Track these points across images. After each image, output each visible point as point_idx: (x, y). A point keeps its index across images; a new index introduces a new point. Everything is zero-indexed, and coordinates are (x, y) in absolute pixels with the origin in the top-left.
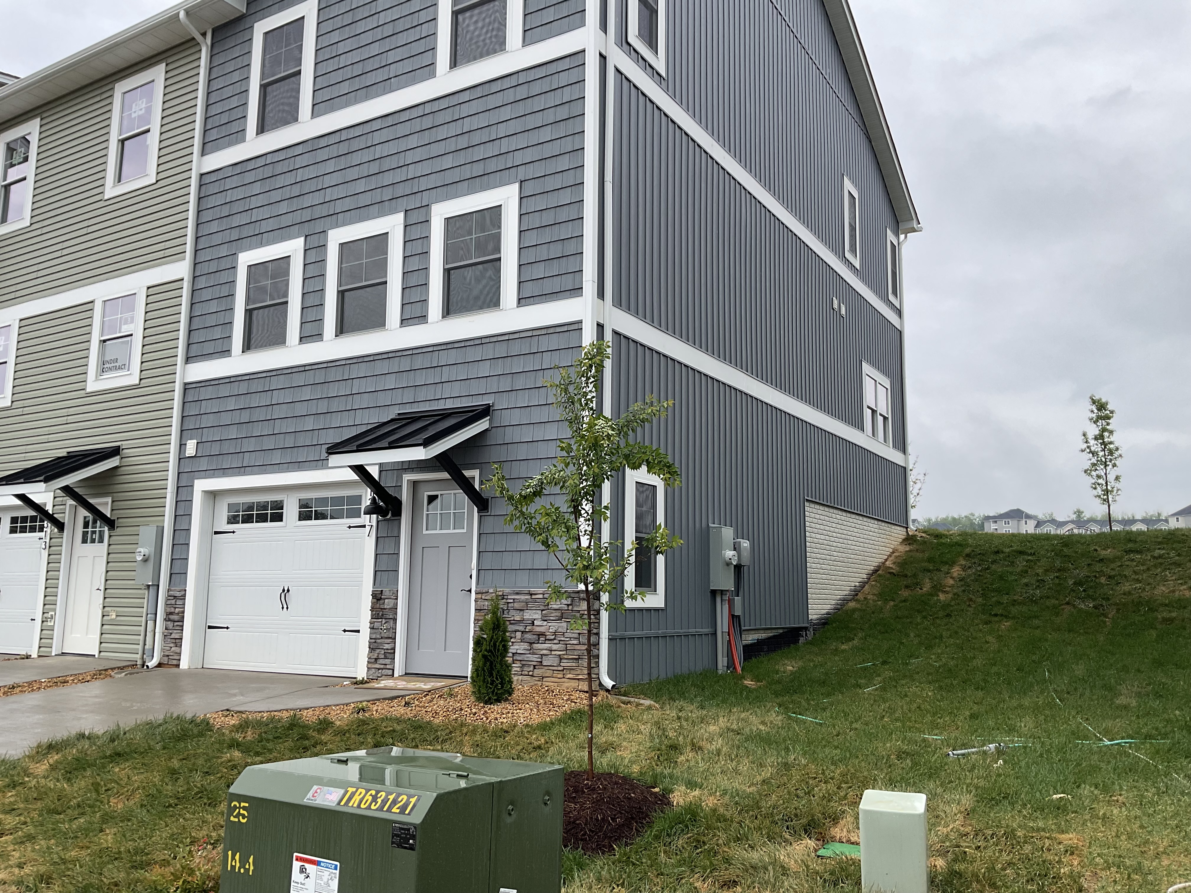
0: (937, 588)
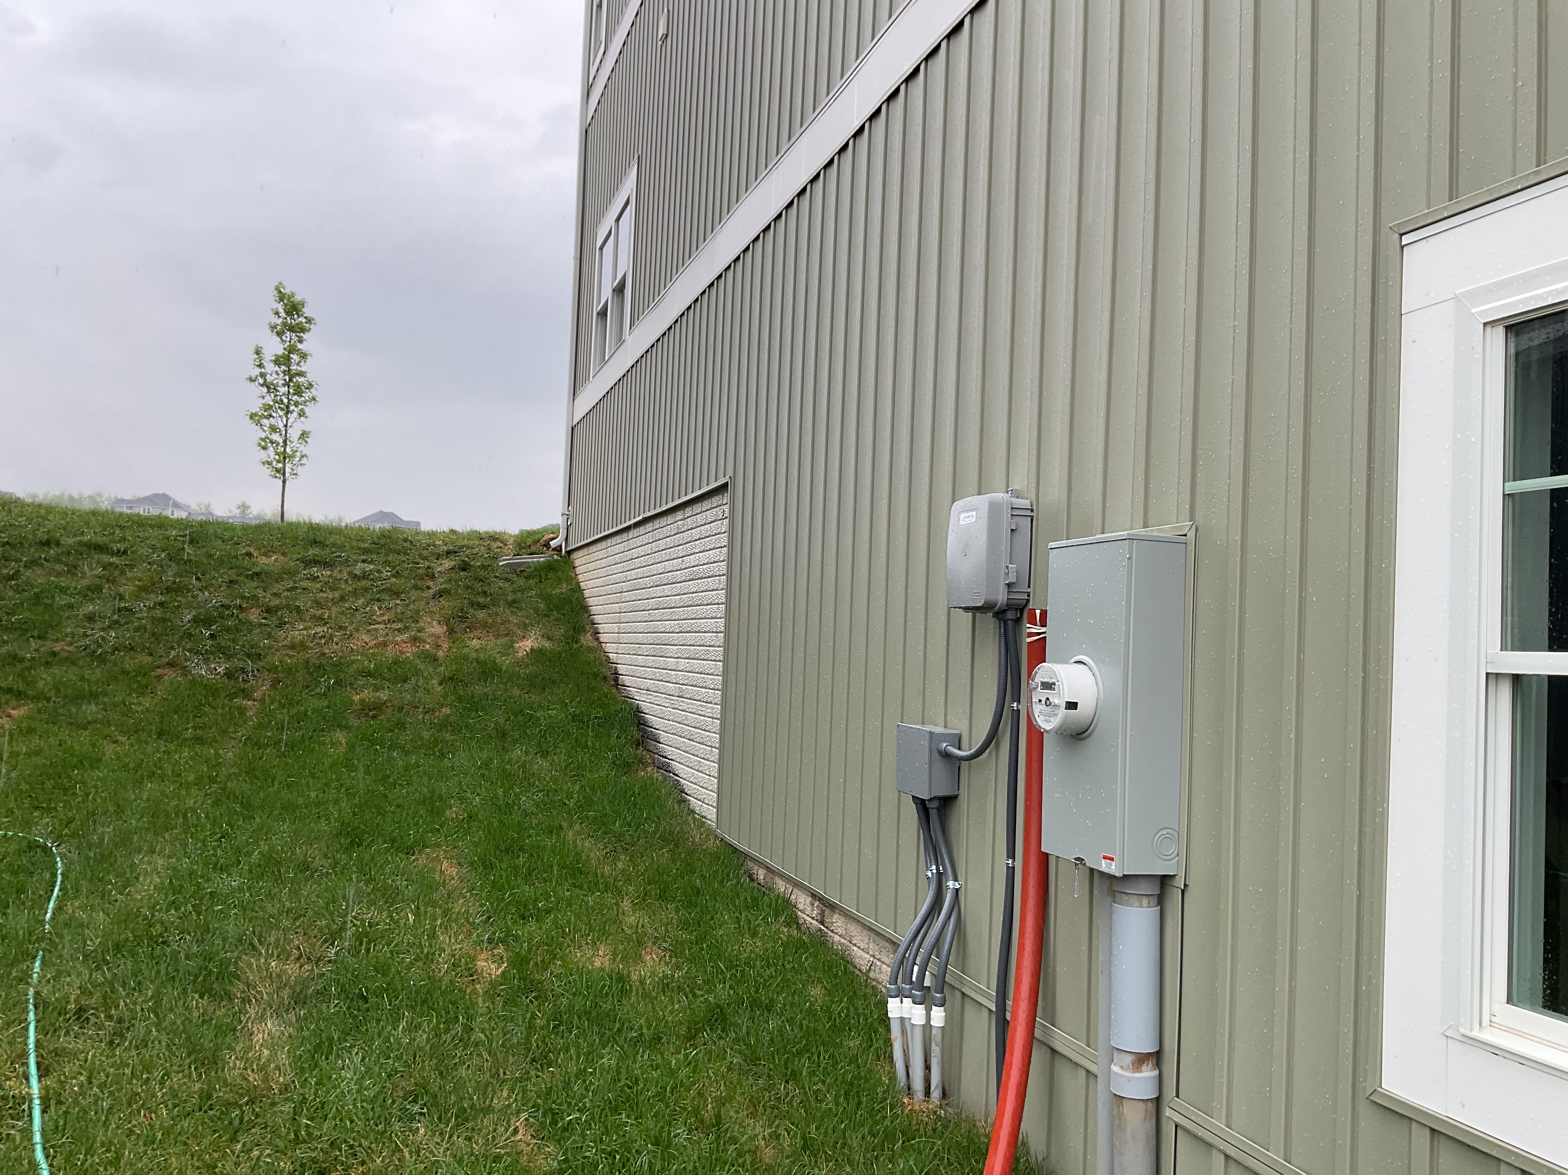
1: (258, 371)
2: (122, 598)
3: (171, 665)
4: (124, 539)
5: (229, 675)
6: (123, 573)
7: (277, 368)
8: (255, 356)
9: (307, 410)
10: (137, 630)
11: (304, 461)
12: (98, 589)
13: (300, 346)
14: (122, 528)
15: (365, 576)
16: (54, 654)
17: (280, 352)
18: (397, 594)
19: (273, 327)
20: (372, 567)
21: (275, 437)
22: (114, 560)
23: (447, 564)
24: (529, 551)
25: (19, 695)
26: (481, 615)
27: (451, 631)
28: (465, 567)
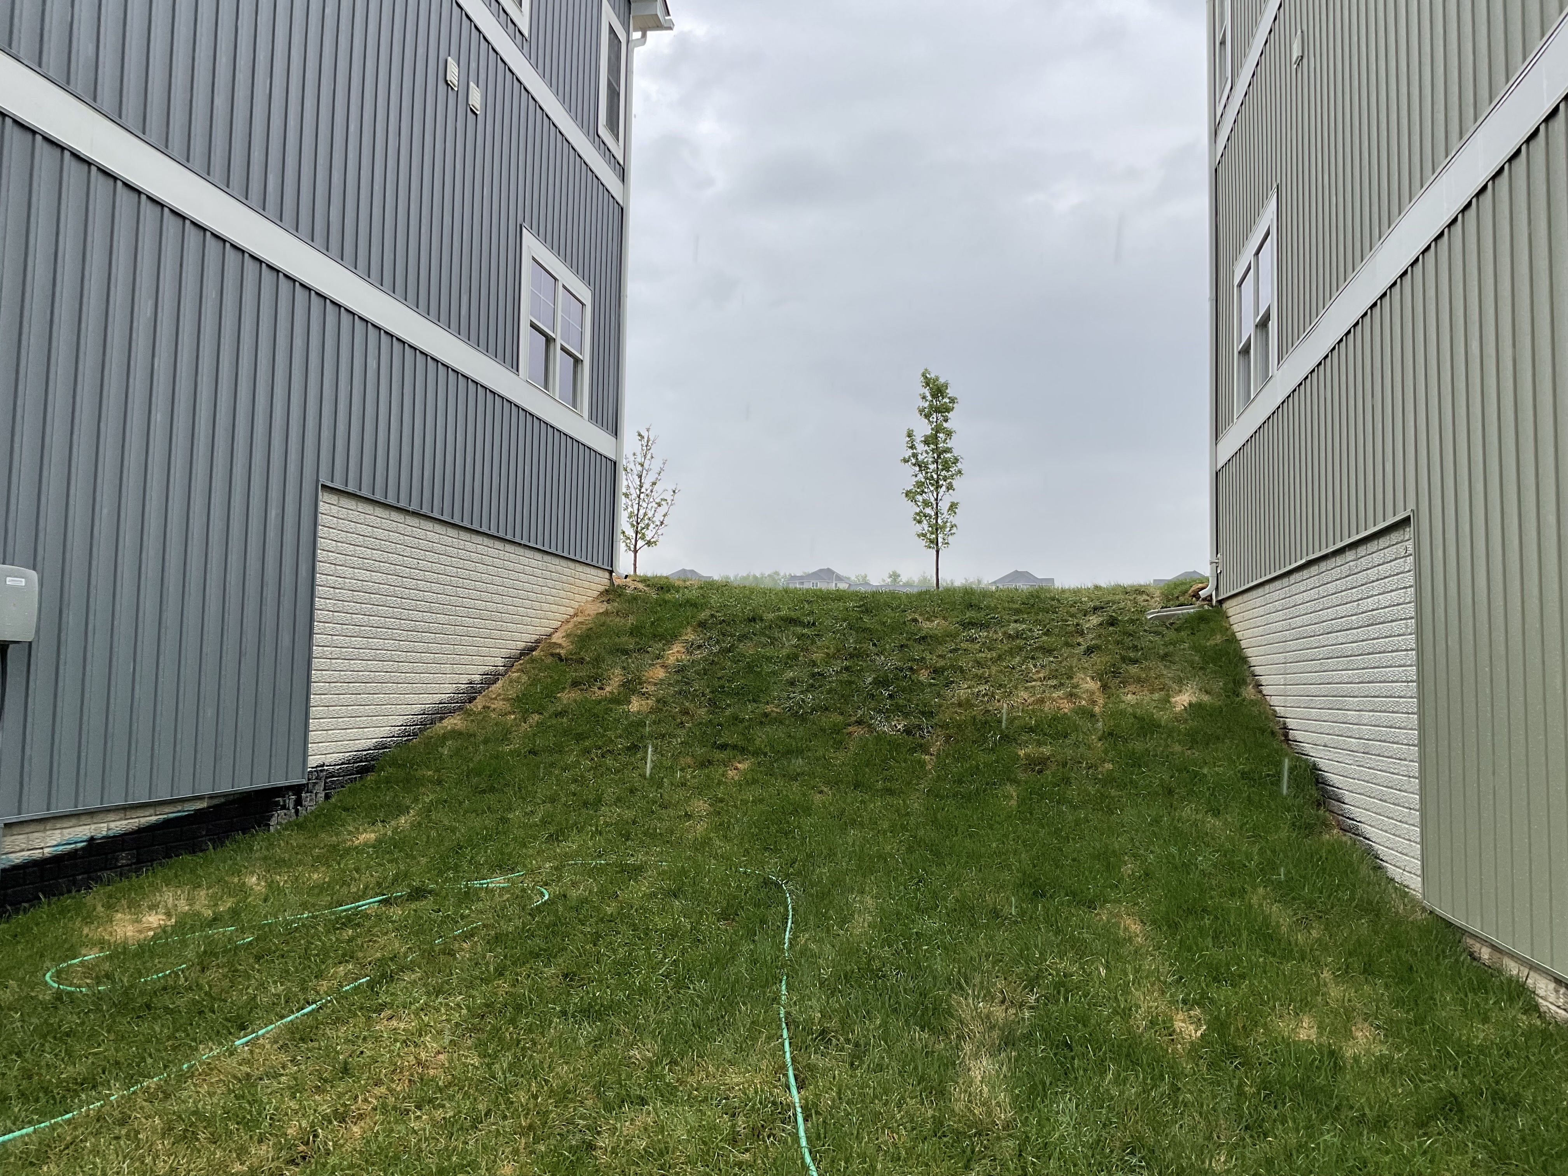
0: (631, 687)
1: (910, 452)
2: (814, 664)
3: (859, 722)
4: (812, 612)
5: (908, 731)
6: (813, 642)
7: (926, 448)
8: (908, 439)
9: (954, 483)
10: (829, 692)
11: (954, 530)
12: (796, 657)
13: (945, 425)
14: (809, 602)
15: (1018, 635)
16: (766, 715)
17: (929, 432)
18: (1049, 651)
19: (921, 411)
20: (1024, 626)
21: (928, 511)
22: (805, 631)
23: (1095, 620)
24: (1178, 603)
25: (743, 750)
26: (1134, 669)
27: (1105, 687)
28: (1113, 622)
